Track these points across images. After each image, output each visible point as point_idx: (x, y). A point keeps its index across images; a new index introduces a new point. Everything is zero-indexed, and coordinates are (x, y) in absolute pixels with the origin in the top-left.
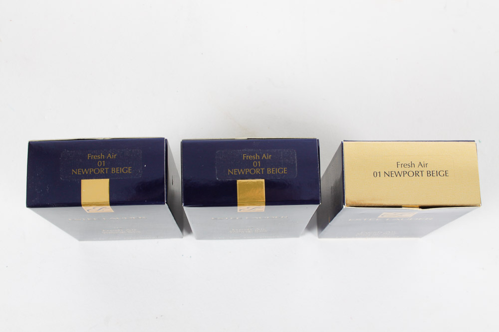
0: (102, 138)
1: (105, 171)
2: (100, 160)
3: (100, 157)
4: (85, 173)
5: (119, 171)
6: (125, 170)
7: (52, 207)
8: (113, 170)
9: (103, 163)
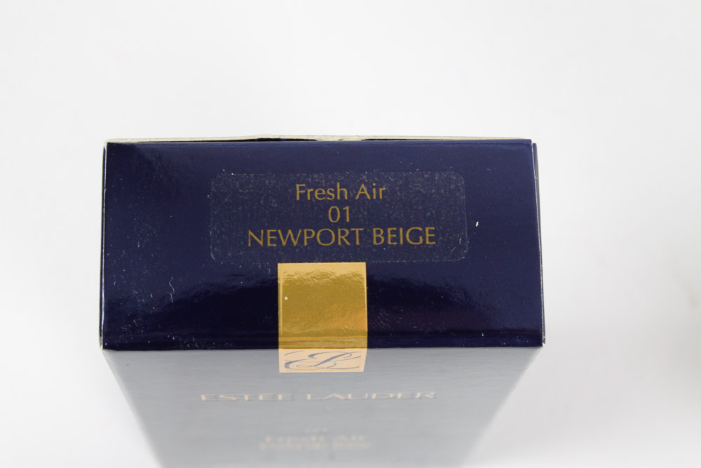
0: (336, 139)
1: (351, 237)
2: (336, 202)
3: (335, 193)
4: (289, 241)
5: (397, 240)
6: (415, 236)
7: (185, 348)
8: (377, 235)
9: (343, 212)
